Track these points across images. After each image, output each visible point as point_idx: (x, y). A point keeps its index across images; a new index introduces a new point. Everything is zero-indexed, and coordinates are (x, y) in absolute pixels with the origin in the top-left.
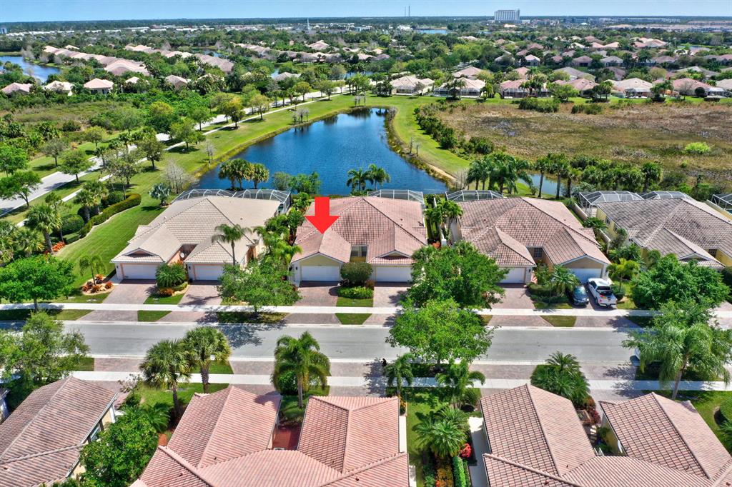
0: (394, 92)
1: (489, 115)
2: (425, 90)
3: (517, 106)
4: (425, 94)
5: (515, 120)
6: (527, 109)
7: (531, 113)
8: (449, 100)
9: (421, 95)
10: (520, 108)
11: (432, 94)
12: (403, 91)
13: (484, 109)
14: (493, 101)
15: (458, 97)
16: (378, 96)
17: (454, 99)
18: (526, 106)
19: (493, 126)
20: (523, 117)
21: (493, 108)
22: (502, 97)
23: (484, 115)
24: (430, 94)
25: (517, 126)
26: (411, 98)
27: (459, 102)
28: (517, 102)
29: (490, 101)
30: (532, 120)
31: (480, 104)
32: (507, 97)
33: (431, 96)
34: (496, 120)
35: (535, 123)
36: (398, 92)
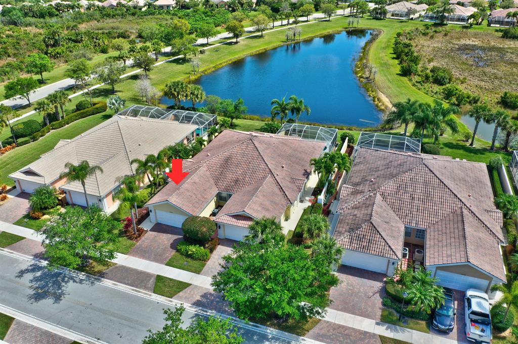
0: (389, 15)
1: (468, 42)
2: (417, 15)
3: (500, 34)
4: (416, 19)
5: (492, 49)
6: (510, 38)
7: (512, 43)
8: (436, 25)
9: (412, 19)
10: (503, 37)
11: (422, 19)
12: (397, 15)
13: (466, 36)
14: (478, 28)
15: (445, 22)
16: (373, 19)
17: (442, 24)
18: (509, 35)
19: (467, 54)
20: (501, 46)
21: (476, 35)
22: (489, 25)
23: (463, 42)
24: (420, 19)
25: (491, 55)
26: (402, 22)
27: (444, 28)
28: (501, 31)
29: (475, 28)
30: (509, 50)
31: (465, 30)
32: (494, 25)
33: (421, 21)
34: (473, 48)
35: (512, 53)
36: (393, 15)
